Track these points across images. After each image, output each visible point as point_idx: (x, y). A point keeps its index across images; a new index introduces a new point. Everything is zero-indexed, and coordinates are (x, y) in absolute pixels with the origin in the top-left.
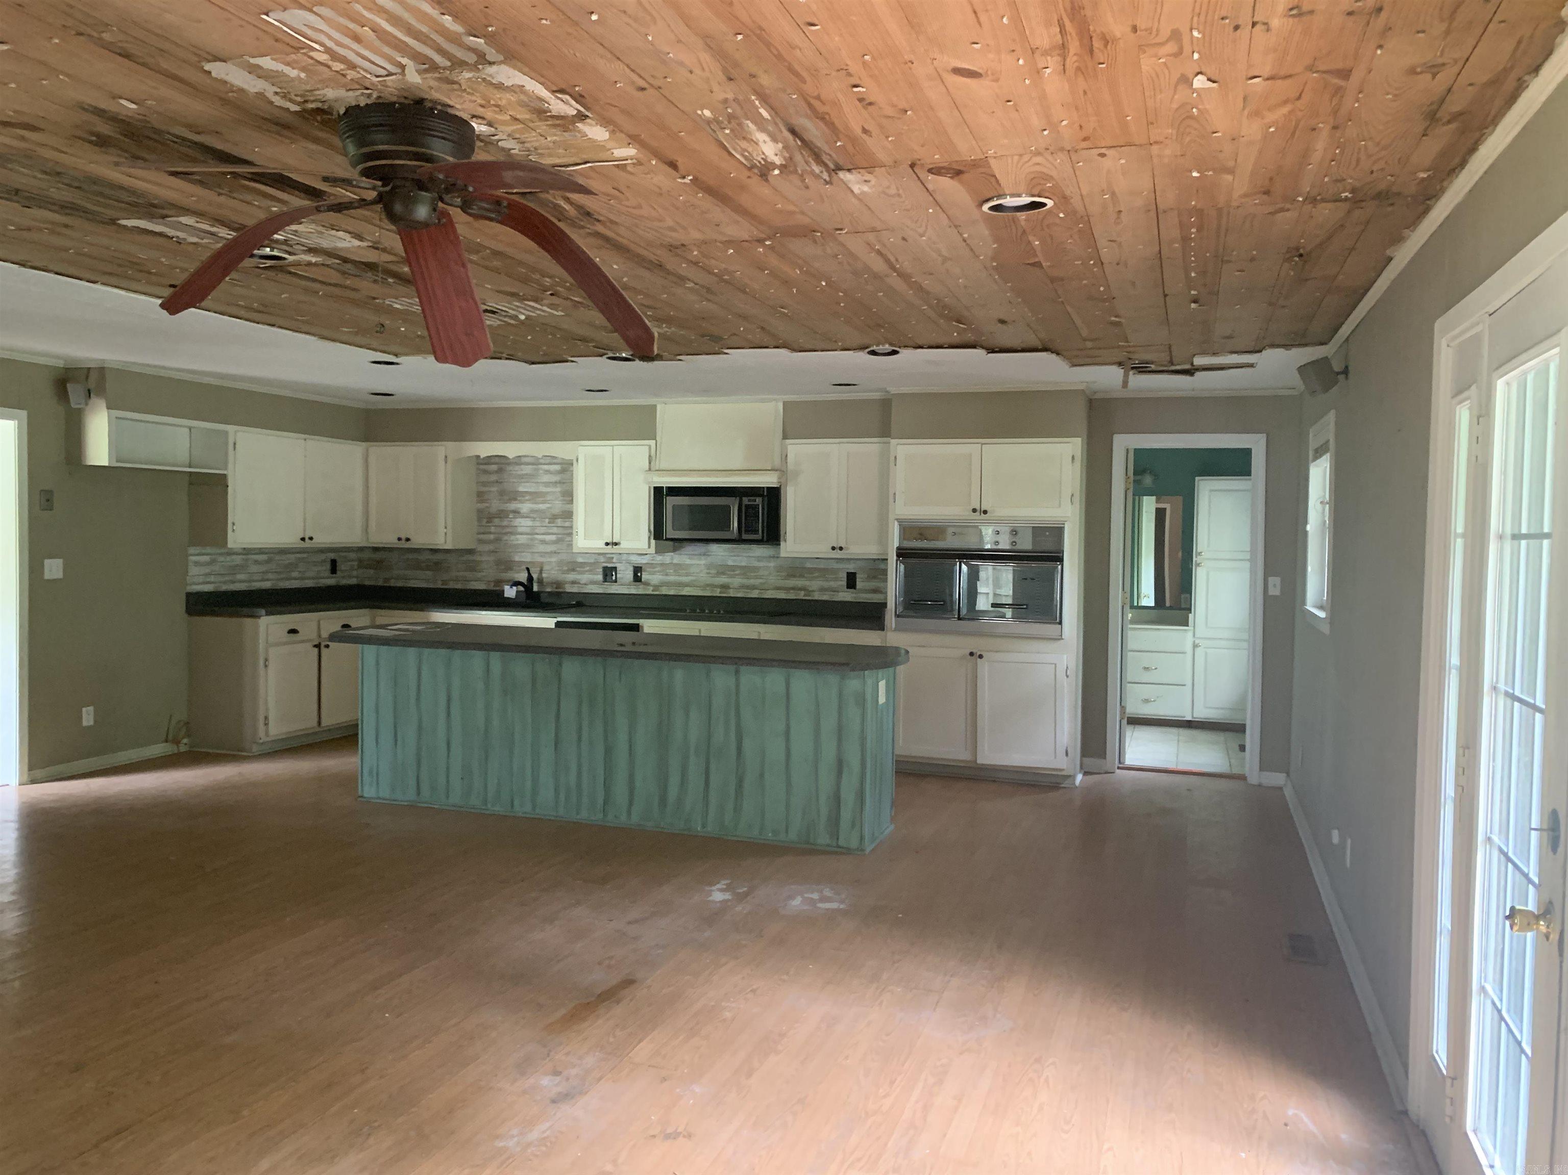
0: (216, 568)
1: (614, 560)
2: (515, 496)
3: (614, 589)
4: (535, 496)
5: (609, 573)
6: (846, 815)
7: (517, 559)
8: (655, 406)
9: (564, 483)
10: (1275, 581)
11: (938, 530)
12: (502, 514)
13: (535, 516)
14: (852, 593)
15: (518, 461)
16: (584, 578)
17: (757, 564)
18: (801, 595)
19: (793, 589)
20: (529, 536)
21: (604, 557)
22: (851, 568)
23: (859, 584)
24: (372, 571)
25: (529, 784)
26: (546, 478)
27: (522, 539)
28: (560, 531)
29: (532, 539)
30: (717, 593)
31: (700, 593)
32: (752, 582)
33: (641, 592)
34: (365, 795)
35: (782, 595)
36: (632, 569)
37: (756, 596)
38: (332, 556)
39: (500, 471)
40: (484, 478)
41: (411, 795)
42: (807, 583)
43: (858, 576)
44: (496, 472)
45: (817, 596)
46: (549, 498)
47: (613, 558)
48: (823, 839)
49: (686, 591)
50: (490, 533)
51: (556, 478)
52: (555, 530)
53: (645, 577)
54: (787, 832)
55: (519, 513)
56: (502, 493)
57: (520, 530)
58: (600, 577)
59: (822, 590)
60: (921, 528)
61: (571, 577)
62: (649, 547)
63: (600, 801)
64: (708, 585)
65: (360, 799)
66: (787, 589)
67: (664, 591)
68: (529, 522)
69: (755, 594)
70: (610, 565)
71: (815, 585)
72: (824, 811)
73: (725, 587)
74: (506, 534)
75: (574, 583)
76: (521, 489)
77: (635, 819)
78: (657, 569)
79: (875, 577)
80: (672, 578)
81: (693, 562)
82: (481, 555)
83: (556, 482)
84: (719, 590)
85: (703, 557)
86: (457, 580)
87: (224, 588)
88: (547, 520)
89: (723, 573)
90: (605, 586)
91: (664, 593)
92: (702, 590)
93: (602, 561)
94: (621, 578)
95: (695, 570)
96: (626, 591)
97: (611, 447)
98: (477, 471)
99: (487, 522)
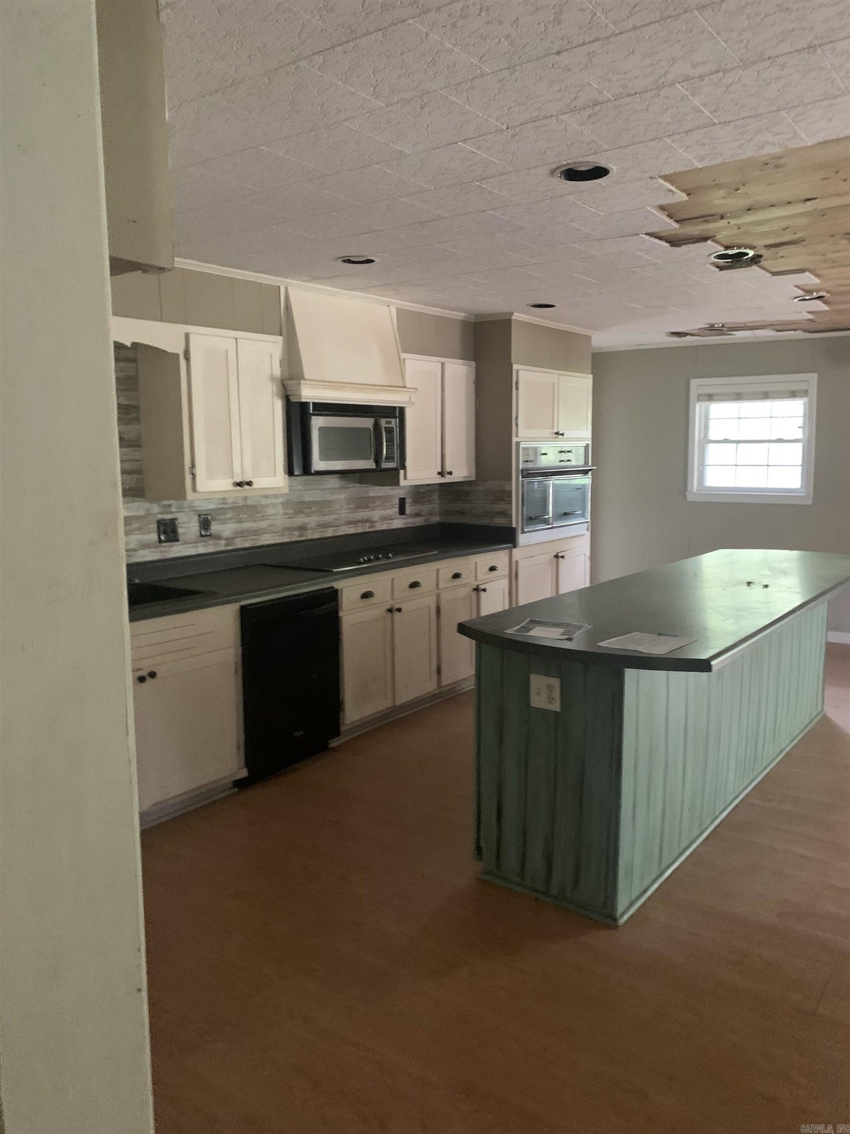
1: (173, 509)
3: (177, 551)
5: (168, 530)
8: (278, 288)
14: (403, 519)
16: (133, 540)
17: (329, 497)
18: (368, 528)
19: (359, 522)
21: (158, 505)
22: (402, 494)
23: (408, 509)
30: (296, 537)
31: (279, 540)
32: (327, 518)
33: (211, 549)
35: (352, 530)
36: (197, 518)
37: (332, 535)
42: (371, 513)
43: (407, 501)
45: (379, 527)
47: (171, 506)
49: (264, 540)
53: (215, 527)
58: (154, 537)
59: (383, 519)
64: (289, 529)
66: (356, 523)
67: (240, 544)
69: (329, 533)
70: (167, 517)
71: (377, 514)
73: (303, 528)
78: (227, 516)
79: (417, 502)
80: (246, 525)
84: (296, 533)
90: (163, 549)
91: (239, 546)
92: (280, 535)
93: (156, 511)
94: (185, 534)
95: (271, 511)
96: (191, 551)
97: (235, 340)
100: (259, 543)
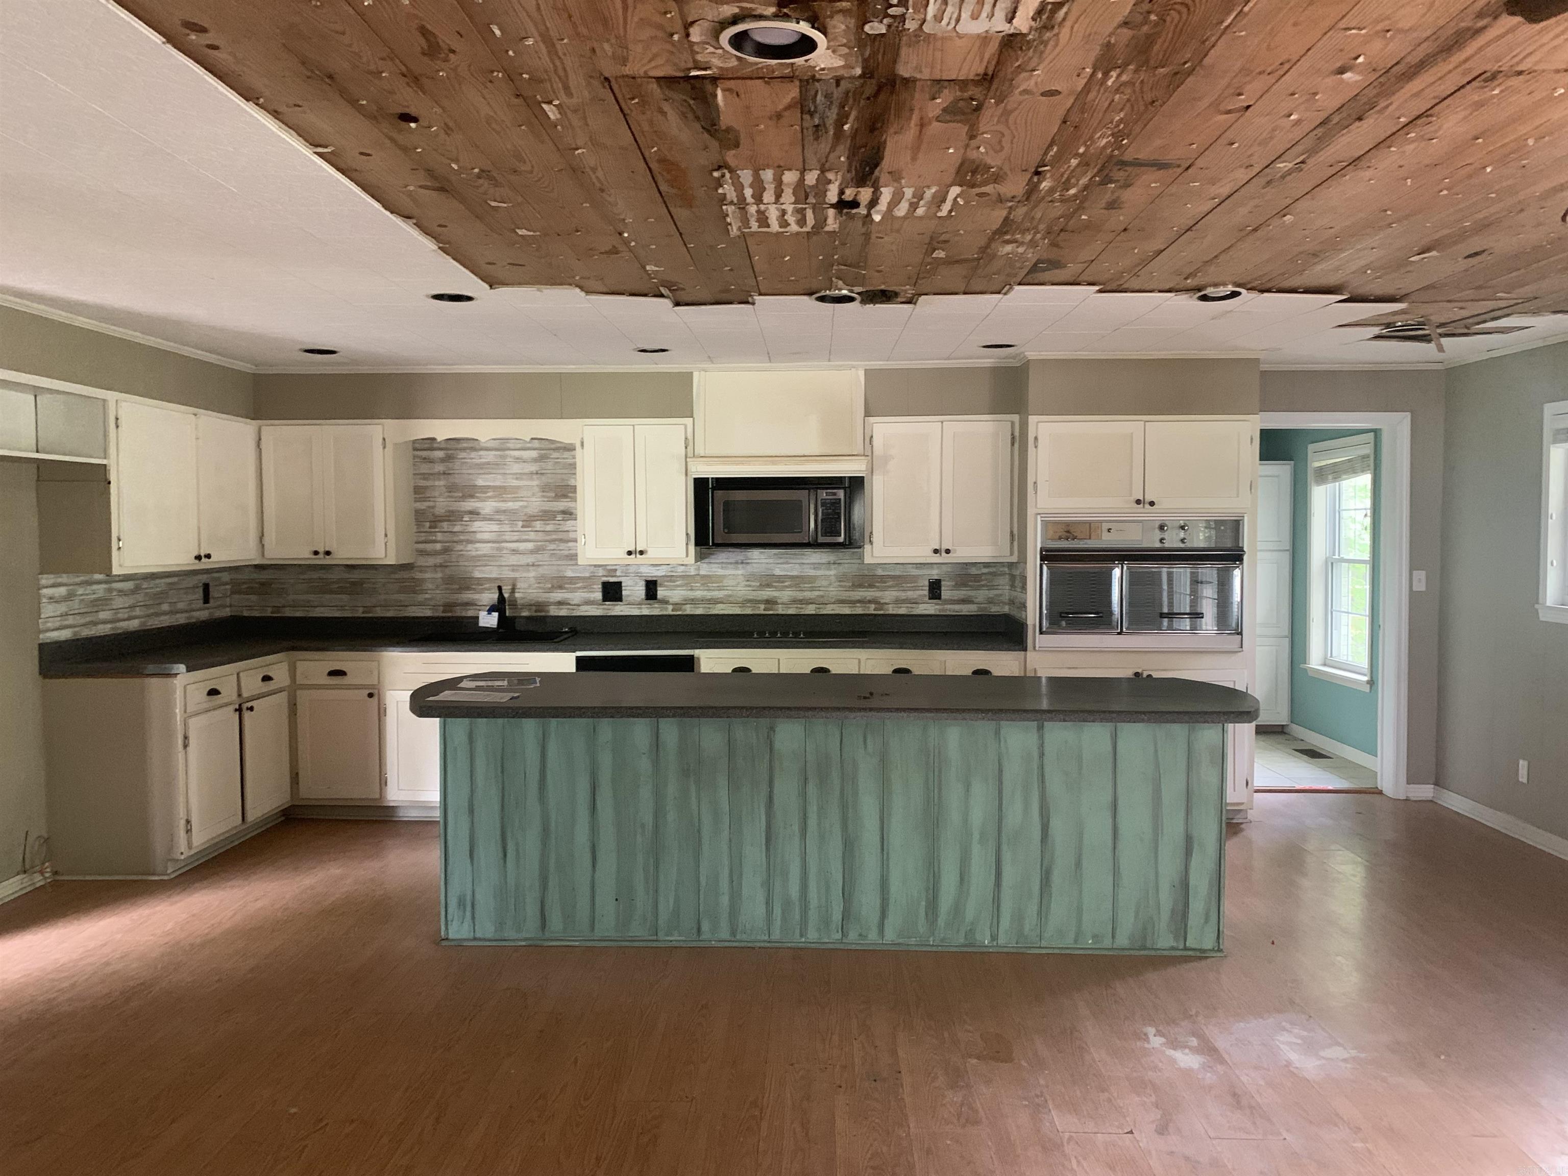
0: (75, 604)
1: (618, 573)
2: (470, 492)
3: (617, 610)
4: (501, 492)
5: (612, 591)
6: (1197, 906)
7: (477, 574)
8: (692, 373)
9: (542, 474)
10: (1420, 576)
11: (1090, 527)
12: (453, 516)
13: (502, 517)
14: (936, 604)
16: (576, 597)
17: (812, 573)
18: (871, 609)
19: (859, 601)
20: (496, 545)
21: (604, 569)
22: (935, 574)
23: (946, 593)
24: (253, 598)
25: (725, 900)
26: (516, 468)
27: (485, 549)
28: (541, 536)
29: (497, 549)
30: (761, 610)
31: (737, 611)
32: (808, 595)
33: (656, 612)
34: (451, 936)
35: (846, 610)
36: (643, 583)
37: (814, 612)
38: (204, 578)
39: (449, 458)
40: (425, 468)
41: (530, 930)
42: (878, 594)
43: (943, 583)
44: (443, 460)
45: (891, 610)
46: (521, 493)
47: (616, 570)
48: (1165, 941)
49: (719, 609)
50: (435, 542)
51: (533, 468)
52: (532, 536)
53: (661, 593)
54: (1113, 937)
55: (478, 514)
56: (451, 488)
57: (479, 536)
58: (599, 595)
59: (898, 602)
60: (1068, 524)
61: (558, 596)
62: (687, 556)
63: (837, 916)
64: (750, 601)
65: (444, 943)
66: (853, 603)
67: (689, 610)
68: (495, 527)
69: (810, 610)
70: (612, 580)
71: (888, 596)
73: (770, 602)
74: (461, 541)
75: (560, 603)
76: (480, 482)
77: (890, 935)
78: (678, 583)
79: (964, 585)
80: (699, 594)
81: (727, 572)
82: (421, 572)
83: (532, 473)
84: (762, 606)
85: (740, 566)
86: (385, 606)
87: (86, 632)
88: (520, 523)
89: (768, 586)
90: (605, 607)
91: (688, 612)
92: (740, 607)
93: (600, 575)
94: (628, 596)
95: (725, 582)
96: (635, 612)
97: (632, 427)
98: (414, 459)
99: (430, 527)
100: (714, 612)
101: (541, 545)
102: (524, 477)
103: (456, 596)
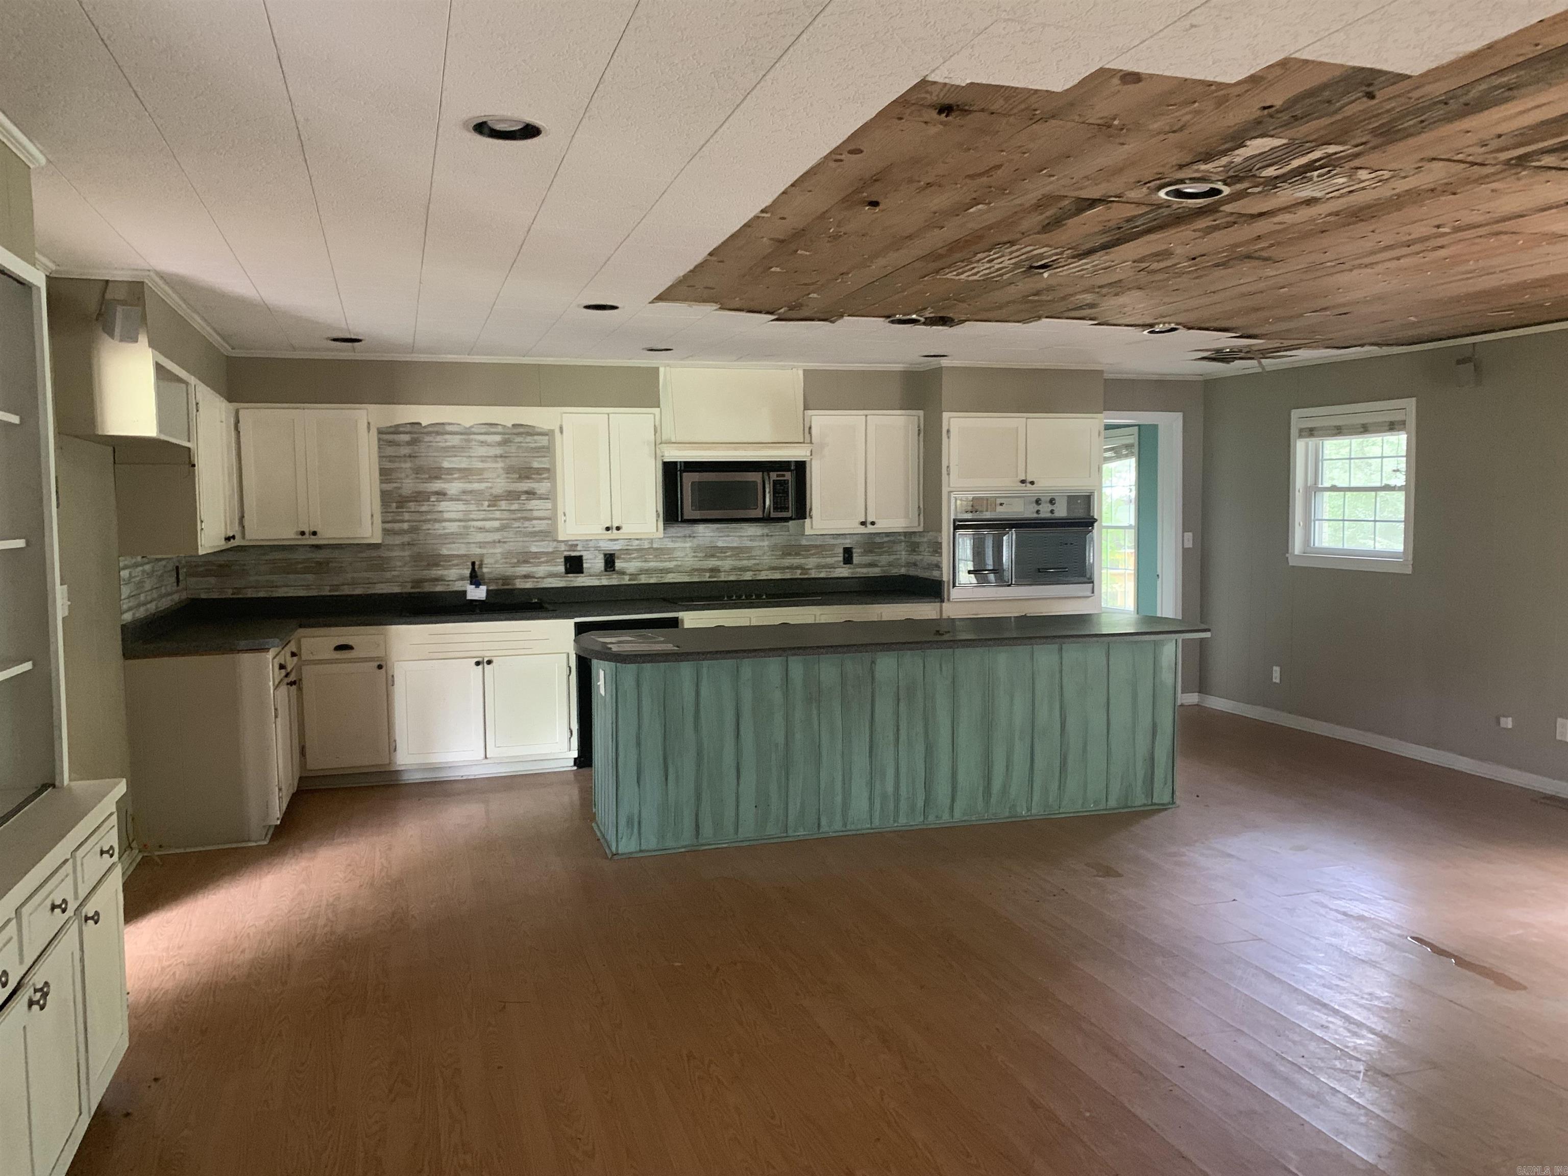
0: (132, 586)
1: (579, 548)
2: (437, 474)
3: (580, 581)
4: (466, 473)
5: (574, 564)
6: (1159, 773)
7: (445, 552)
8: (658, 369)
9: (506, 457)
10: (1188, 536)
11: (989, 502)
12: (420, 497)
13: (469, 498)
14: (849, 568)
15: (438, 429)
16: (541, 570)
17: (749, 544)
18: (798, 574)
19: (788, 568)
20: (462, 524)
21: (566, 545)
22: (848, 543)
23: (856, 559)
24: (212, 580)
25: (839, 799)
26: (482, 451)
27: (452, 527)
28: (506, 515)
29: (465, 527)
30: (706, 577)
31: (686, 579)
32: (745, 563)
33: (615, 582)
34: (620, 852)
35: (777, 576)
36: (602, 556)
37: (750, 578)
38: (177, 561)
39: (413, 442)
40: (390, 451)
41: (687, 838)
42: (803, 561)
43: (854, 550)
44: (409, 443)
45: (814, 574)
46: (486, 475)
47: (577, 545)
48: (1139, 800)
49: (670, 578)
50: (403, 521)
51: (498, 451)
52: (498, 514)
53: (619, 564)
54: (1107, 801)
55: (445, 494)
56: (418, 470)
57: (446, 516)
58: (562, 569)
59: (819, 567)
60: (972, 500)
61: (524, 570)
62: (657, 530)
63: (920, 804)
64: (697, 570)
65: (616, 857)
66: (783, 569)
68: (461, 506)
69: (748, 576)
70: (573, 554)
71: (811, 562)
72: (1140, 774)
73: (715, 570)
74: (424, 521)
75: (526, 577)
76: (446, 465)
77: (958, 815)
78: (633, 556)
79: (871, 552)
80: (652, 565)
81: (677, 545)
82: (388, 550)
83: (496, 457)
84: (708, 574)
85: (688, 539)
86: (353, 583)
87: (137, 614)
88: (486, 503)
89: (713, 556)
90: (569, 579)
91: (643, 581)
92: (689, 575)
93: (563, 549)
94: (589, 568)
95: (678, 554)
96: (595, 582)
97: (607, 415)
98: (379, 442)
99: (397, 508)
100: (666, 581)
101: (507, 523)
102: (489, 459)
103: (425, 572)
